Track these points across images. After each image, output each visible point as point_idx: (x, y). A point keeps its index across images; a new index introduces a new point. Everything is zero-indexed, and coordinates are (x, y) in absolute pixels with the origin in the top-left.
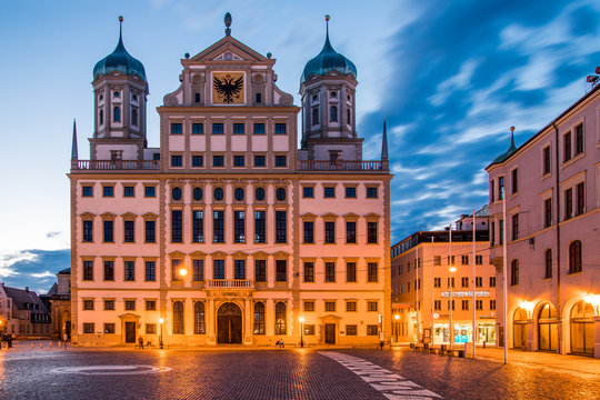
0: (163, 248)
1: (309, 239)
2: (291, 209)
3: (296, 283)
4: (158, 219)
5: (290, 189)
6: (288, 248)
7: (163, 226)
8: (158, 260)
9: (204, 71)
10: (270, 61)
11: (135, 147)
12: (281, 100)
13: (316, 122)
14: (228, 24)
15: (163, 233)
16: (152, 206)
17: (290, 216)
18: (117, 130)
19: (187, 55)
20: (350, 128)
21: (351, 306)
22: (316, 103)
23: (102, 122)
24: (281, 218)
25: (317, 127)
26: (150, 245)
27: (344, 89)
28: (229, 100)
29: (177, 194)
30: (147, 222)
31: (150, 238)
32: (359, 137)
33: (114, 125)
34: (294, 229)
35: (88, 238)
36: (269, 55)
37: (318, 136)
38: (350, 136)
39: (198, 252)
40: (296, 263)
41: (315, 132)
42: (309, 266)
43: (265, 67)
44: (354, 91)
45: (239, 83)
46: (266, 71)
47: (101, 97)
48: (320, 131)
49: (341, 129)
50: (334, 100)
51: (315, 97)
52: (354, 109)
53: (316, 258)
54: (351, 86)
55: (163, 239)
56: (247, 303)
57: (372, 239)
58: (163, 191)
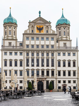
0: (24, 68)
1: (59, 66)
2: (55, 58)
3: (56, 76)
4: (23, 61)
5: (55, 54)
6: (54, 68)
7: (24, 62)
8: (23, 71)
9: (34, 25)
10: (50, 23)
11: (15, 41)
12: (52, 32)
13: (60, 35)
14: (40, 14)
15: (24, 64)
16: (22, 57)
17: (55, 60)
18: (10, 37)
19: (30, 21)
20: (68, 37)
21: (69, 82)
22: (60, 31)
23: (6, 35)
24: (53, 61)
25: (60, 37)
26: (21, 67)
27: (67, 27)
28: (40, 32)
29: (28, 54)
30: (20, 61)
31: (21, 65)
32: (70, 39)
33: (9, 36)
34: (56, 63)
35: (6, 65)
36: (50, 21)
37: (60, 39)
38: (68, 39)
39: (33, 69)
40: (56, 71)
41: (60, 38)
42: (59, 72)
43: (49, 24)
44: (69, 28)
45: (43, 28)
46: (49, 25)
47: (6, 28)
48: (61, 38)
49: (66, 38)
50: (64, 30)
51: (60, 29)
52: (69, 32)
53: (61, 70)
54: (69, 26)
55: (24, 66)
56: (45, 81)
57: (74, 66)
58: (24, 54)
